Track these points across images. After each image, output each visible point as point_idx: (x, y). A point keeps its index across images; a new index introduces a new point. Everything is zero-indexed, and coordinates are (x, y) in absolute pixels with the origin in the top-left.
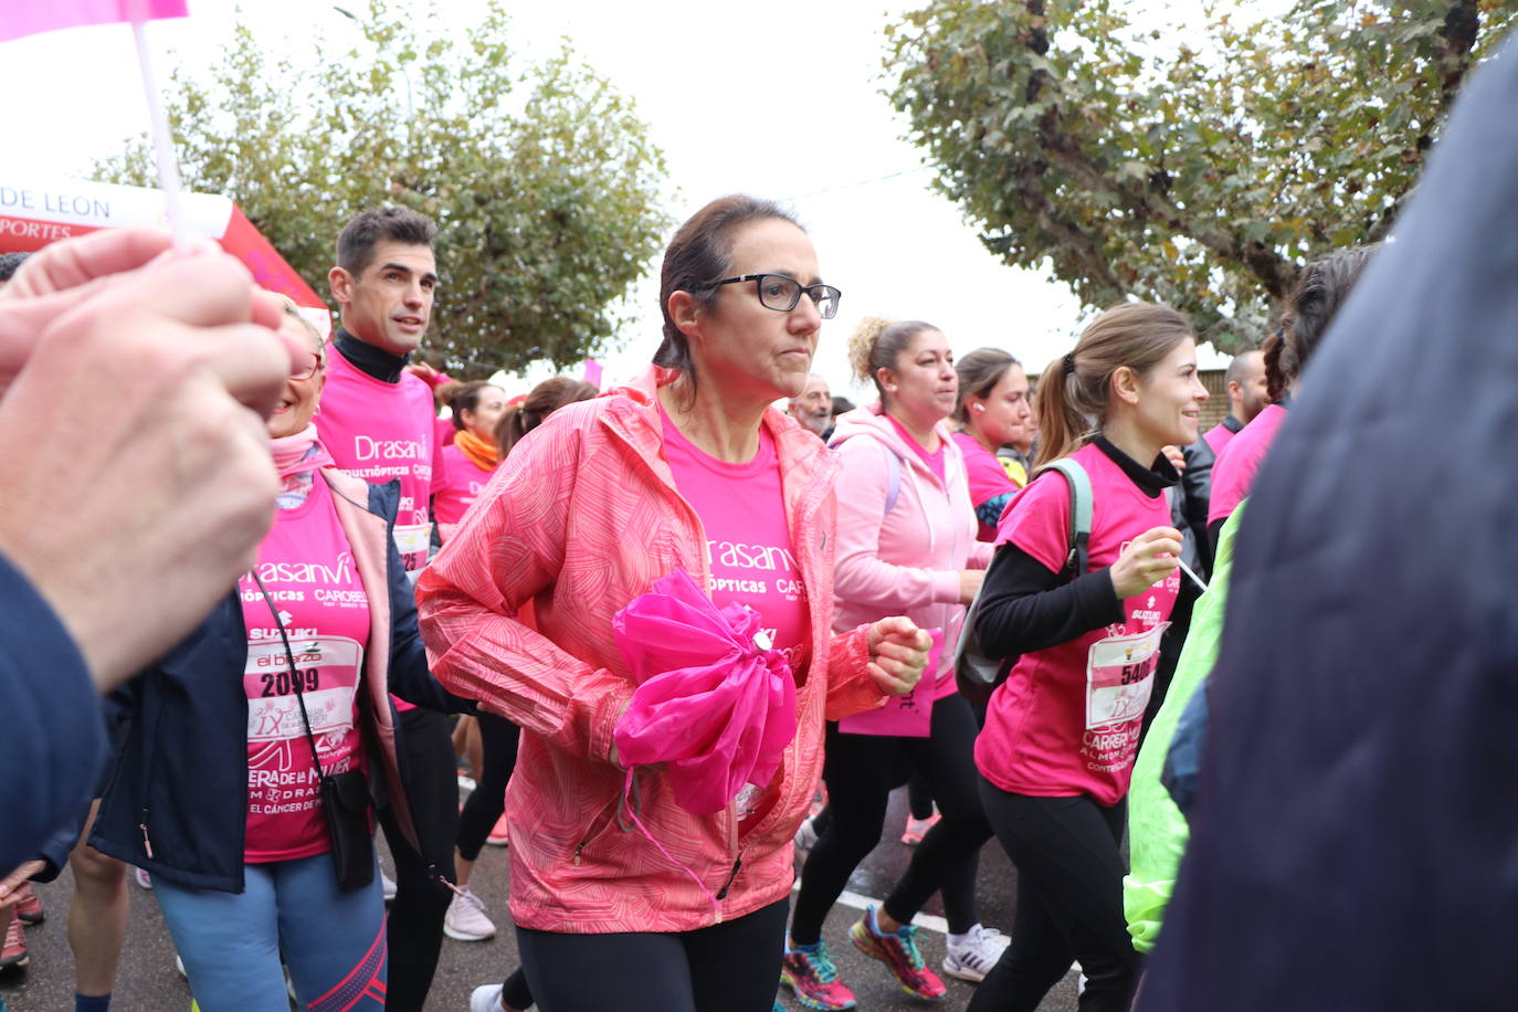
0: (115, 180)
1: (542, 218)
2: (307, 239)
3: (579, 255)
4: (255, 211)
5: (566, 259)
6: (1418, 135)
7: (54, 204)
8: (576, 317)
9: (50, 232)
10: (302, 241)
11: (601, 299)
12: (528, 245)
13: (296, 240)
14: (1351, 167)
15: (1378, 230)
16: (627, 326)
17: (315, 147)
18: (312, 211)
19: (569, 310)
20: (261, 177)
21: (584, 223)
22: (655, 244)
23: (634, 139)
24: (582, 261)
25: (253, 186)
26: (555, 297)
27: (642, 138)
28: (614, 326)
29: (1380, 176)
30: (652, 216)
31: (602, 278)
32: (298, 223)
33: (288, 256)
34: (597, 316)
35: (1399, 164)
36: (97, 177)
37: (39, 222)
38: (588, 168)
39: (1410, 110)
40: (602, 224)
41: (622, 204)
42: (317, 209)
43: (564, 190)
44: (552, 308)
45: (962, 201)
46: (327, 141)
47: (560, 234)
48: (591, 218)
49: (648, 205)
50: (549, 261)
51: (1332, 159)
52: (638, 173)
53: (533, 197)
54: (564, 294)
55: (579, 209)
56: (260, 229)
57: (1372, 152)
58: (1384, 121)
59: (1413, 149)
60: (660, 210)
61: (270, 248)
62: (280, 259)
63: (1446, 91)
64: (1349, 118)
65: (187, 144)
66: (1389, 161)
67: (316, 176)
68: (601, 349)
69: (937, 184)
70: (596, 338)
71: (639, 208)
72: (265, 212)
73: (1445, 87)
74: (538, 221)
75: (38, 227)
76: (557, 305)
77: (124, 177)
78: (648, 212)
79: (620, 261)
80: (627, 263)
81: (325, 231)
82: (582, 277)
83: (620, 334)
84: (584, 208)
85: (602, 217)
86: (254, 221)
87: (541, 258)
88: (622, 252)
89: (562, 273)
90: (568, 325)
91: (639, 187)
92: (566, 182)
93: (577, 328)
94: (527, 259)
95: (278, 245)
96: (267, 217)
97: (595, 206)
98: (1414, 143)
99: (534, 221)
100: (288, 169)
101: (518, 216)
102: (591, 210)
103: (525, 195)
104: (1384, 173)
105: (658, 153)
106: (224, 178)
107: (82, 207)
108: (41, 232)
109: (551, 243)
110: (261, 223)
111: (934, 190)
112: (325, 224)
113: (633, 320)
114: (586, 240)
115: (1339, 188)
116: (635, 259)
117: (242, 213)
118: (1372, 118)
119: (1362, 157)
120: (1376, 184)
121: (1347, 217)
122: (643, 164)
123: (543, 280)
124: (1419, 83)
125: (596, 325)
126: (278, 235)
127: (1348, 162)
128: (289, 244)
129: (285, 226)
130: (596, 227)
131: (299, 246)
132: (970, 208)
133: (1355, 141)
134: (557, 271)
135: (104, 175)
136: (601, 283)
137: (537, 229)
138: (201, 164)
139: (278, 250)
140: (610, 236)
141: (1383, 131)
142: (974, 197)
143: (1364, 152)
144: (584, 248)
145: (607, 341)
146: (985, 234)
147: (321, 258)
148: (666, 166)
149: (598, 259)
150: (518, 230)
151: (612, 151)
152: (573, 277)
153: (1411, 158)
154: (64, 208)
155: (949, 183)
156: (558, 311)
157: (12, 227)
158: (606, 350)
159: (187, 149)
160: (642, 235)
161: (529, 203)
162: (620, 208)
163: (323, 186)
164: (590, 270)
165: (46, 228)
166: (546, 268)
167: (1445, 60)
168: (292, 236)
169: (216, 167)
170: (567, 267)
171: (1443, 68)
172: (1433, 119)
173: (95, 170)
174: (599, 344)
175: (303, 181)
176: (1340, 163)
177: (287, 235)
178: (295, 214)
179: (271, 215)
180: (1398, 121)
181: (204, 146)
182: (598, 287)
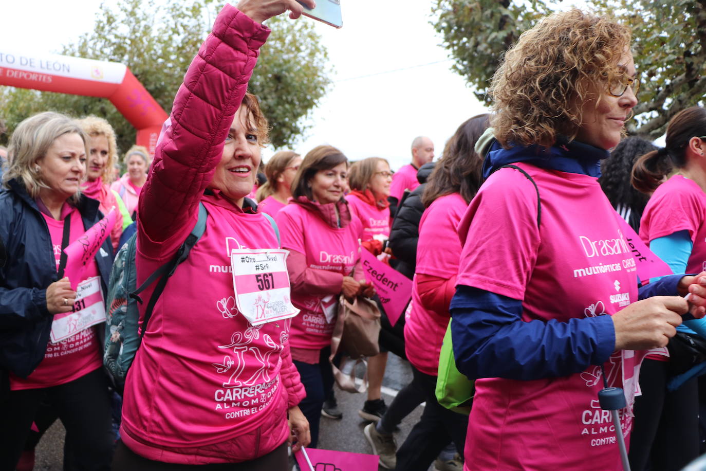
0: (73, 55)
1: (270, 78)
2: (160, 85)
3: (286, 96)
4: (137, 71)
5: (280, 98)
6: (684, 50)
7: (44, 65)
8: (284, 125)
9: (42, 78)
10: (158, 86)
11: (296, 116)
12: (263, 90)
13: (155, 85)
14: (651, 65)
15: (662, 95)
16: (308, 130)
17: (165, 42)
18: (163, 72)
19: (281, 121)
20: (140, 55)
21: (289, 81)
22: (321, 92)
23: (313, 42)
24: (287, 99)
25: (135, 59)
26: (274, 115)
27: (317, 43)
28: (301, 129)
29: (665, 69)
30: (321, 79)
31: (297, 107)
32: (156, 77)
33: (151, 92)
34: (293, 124)
35: (674, 64)
36: (64, 53)
37: (38, 74)
38: (292, 55)
39: (681, 38)
40: (297, 82)
41: (307, 73)
42: (166, 71)
43: (280, 65)
44: (273, 120)
45: (466, 76)
46: (170, 39)
47: (277, 86)
48: (292, 79)
49: (319, 74)
50: (273, 98)
51: (642, 61)
52: (315, 58)
53: (265, 68)
54: (278, 114)
55: (287, 74)
56: (139, 80)
57: (661, 58)
58: (668, 43)
59: (682, 57)
60: (324, 76)
61: (143, 89)
62: (148, 94)
63: (700, 29)
64: (651, 42)
65: (106, 40)
66: (669, 63)
67: (165, 55)
68: (295, 140)
69: (455, 67)
70: (293, 135)
71: (314, 74)
72: (141, 72)
73: (699, 27)
74: (268, 80)
75: (37, 76)
76: (275, 119)
77: (78, 54)
78: (319, 76)
79: (306, 99)
80: (308, 100)
81: (169, 81)
82: (287, 106)
83: (305, 133)
84: (289, 73)
85: (297, 79)
86: (136, 76)
87: (269, 97)
88: (306, 95)
89: (278, 104)
90: (280, 128)
91: (315, 64)
92: (281, 61)
93: (284, 130)
94: (262, 96)
95: (147, 87)
96: (142, 74)
97: (295, 73)
98: (682, 54)
99: (265, 78)
100: (152, 52)
101: (259, 77)
102: (292, 75)
103: (263, 67)
104: (667, 69)
105: (325, 49)
106: (123, 55)
107: (57, 67)
108: (38, 78)
109: (273, 89)
110: (139, 76)
111: (453, 70)
112: (168, 78)
113: (311, 127)
114: (290, 89)
115: (645, 75)
116: (312, 99)
117: (131, 72)
118: (662, 41)
119: (656, 60)
120: (662, 73)
121: (648, 89)
122: (317, 54)
123: (270, 107)
124: (686, 25)
125: (293, 129)
126: (147, 82)
127: (650, 62)
128: (152, 87)
129: (151, 78)
130: (294, 83)
131: (157, 88)
132: (471, 79)
133: (653, 52)
134: (276, 103)
135: (67, 52)
136: (296, 109)
137: (267, 83)
138: (112, 48)
139: (147, 90)
140: (301, 88)
141: (667, 48)
142: (472, 74)
143: (658, 58)
144: (289, 93)
145: (298, 136)
146: (476, 91)
147: (166, 93)
148: (328, 55)
149: (295, 98)
150: (258, 84)
151: (303, 48)
152: (283, 105)
153: (680, 61)
154: (50, 67)
155: (460, 67)
156: (276, 122)
157: (25, 75)
158: (298, 140)
159: (106, 41)
160: (316, 88)
161: (264, 70)
162: (306, 75)
163: (168, 60)
164: (291, 103)
165: (41, 76)
166: (271, 101)
167: (700, 14)
168: (154, 83)
169: (119, 51)
170: (280, 102)
171: (699, 18)
172: (692, 42)
173: (63, 50)
174: (294, 138)
175: (159, 57)
176: (646, 63)
177: (151, 83)
178: (154, 73)
179: (144, 73)
180: (675, 43)
181: (114, 40)
182: (295, 111)
